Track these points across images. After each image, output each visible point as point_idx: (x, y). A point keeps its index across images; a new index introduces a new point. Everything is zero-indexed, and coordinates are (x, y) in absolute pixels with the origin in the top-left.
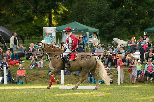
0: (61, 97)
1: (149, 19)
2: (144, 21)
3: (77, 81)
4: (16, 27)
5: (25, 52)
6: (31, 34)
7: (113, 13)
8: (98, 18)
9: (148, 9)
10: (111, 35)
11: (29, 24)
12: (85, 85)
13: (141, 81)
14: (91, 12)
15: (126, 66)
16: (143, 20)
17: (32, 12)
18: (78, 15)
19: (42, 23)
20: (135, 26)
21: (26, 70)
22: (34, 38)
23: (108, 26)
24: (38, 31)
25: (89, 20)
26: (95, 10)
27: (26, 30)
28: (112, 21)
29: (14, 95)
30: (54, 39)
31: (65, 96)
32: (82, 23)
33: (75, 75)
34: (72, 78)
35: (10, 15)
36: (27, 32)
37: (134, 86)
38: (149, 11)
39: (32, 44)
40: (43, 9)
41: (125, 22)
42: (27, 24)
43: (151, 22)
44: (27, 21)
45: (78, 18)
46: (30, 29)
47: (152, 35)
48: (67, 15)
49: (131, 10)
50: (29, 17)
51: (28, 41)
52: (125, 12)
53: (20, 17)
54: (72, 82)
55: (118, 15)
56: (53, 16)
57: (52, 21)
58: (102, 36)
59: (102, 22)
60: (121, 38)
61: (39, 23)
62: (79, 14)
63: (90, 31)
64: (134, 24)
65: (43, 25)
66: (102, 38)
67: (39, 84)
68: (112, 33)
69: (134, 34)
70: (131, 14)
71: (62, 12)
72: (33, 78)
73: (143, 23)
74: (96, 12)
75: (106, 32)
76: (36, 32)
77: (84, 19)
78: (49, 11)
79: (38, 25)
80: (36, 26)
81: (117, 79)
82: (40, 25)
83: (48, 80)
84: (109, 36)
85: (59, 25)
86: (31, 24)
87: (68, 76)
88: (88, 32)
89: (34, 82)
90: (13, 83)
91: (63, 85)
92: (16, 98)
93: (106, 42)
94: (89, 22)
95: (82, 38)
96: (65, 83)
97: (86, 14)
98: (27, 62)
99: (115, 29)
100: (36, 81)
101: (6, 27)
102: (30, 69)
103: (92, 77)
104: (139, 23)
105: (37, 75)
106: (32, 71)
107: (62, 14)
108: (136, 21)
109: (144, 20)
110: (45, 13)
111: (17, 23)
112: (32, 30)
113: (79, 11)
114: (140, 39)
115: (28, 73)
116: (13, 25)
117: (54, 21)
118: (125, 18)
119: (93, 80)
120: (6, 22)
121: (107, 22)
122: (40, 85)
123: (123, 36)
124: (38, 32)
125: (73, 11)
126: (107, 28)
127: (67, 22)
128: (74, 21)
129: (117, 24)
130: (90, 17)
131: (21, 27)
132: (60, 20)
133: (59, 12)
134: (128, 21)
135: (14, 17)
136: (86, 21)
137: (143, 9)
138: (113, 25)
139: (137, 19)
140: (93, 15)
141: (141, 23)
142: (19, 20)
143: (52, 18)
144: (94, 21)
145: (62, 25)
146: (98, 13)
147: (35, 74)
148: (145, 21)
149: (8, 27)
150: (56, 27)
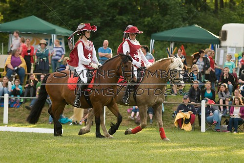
1: (160, 17)
2: (151, 21)
7: (99, 5)
8: (73, 12)
12: (44, 127)
14: (63, 1)
16: (149, 19)
18: (39, 4)
25: (58, 14)
28: (96, 18)
32: (46, 19)
33: (27, 108)
34: (22, 114)
38: (161, 2)
41: (119, 21)
43: (162, 23)
48: (21, 4)
52: (119, 4)
54: (22, 121)
55: (108, 9)
63: (59, 33)
68: (96, 39)
70: (129, 7)
73: (150, 23)
77: (49, 12)
85: (5, 20)
87: (16, 110)
88: (54, 35)
91: (6, 125)
94: (58, 19)
95: (44, 45)
96: (10, 123)
97: (52, 3)
99: (102, 32)
104: (143, 25)
107: (11, 2)
108: (137, 19)
109: (152, 18)
118: (120, 14)
121: (89, 18)
127: (20, 16)
128: (31, 15)
129: (106, 24)
130: (60, 10)
132: (8, 12)
134: (124, 18)
136: (51, 15)
139: (140, 16)
140: (64, 5)
141: (146, 23)
144: (66, 17)
145: (11, 21)
146: (73, 3)
148: (153, 21)
150: (1, 23)
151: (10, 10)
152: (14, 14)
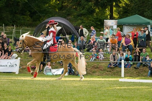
0: (121, 89)
3: (137, 75)
4: (78, 19)
11: (90, 16)
12: (145, 79)
17: (93, 5)
19: (103, 16)
24: (99, 23)
25: (151, 13)
27: (88, 22)
29: (75, 87)
30: (115, 32)
31: (125, 89)
32: (144, 16)
33: (135, 68)
34: (132, 71)
35: (72, 7)
36: (89, 24)
40: (105, 1)
42: (89, 16)
44: (88, 13)
46: (91, 22)
48: (129, 8)
50: (91, 9)
53: (82, 9)
54: (132, 75)
56: (114, 9)
57: (114, 14)
61: (100, 16)
62: (141, 7)
65: (104, 18)
67: (99, 77)
71: (124, 5)
72: (93, 70)
76: (97, 24)
77: (146, 12)
78: (110, 4)
80: (97, 19)
83: (108, 73)
85: (120, 18)
86: (92, 16)
87: (129, 69)
88: (149, 25)
89: (95, 74)
90: (74, 75)
91: (123, 78)
92: (76, 89)
94: (151, 16)
95: (143, 31)
96: (125, 76)
97: (147, 7)
100: (97, 74)
101: (68, 20)
102: (91, 61)
105: (97, 68)
106: (92, 63)
107: (123, 7)
110: (106, 5)
111: (79, 16)
112: (93, 23)
113: (141, 4)
115: (88, 65)
116: (74, 17)
117: (115, 14)
120: (68, 14)
124: (99, 25)
125: (134, 4)
127: (129, 15)
128: (136, 14)
131: (83, 19)
132: (121, 13)
133: (120, 5)
135: (76, 9)
136: (147, 14)
142: (81, 12)
143: (114, 10)
145: (123, 18)
147: (96, 67)
149: (69, 19)
150: (118, 20)
151: (123, 11)
152: (125, 14)
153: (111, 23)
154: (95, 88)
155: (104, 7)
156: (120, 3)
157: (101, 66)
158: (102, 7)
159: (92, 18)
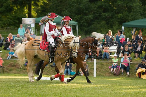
1: (127, 13)
2: (122, 16)
3: (53, 73)
5: (3, 42)
6: (10, 25)
7: (92, 7)
8: (77, 11)
9: (127, 4)
10: (90, 28)
11: (8, 14)
13: (116, 74)
14: (71, 5)
15: (103, 59)
16: (121, 15)
17: (12, 3)
18: (57, 7)
19: (21, 14)
20: (114, 20)
21: (3, 60)
22: (13, 29)
23: (87, 19)
25: (68, 12)
26: (75, 3)
27: (6, 20)
28: (90, 15)
30: (33, 30)
32: (61, 15)
33: (51, 66)
34: (49, 69)
36: (7, 22)
37: (110, 79)
38: (128, 5)
39: (10, 34)
41: (104, 16)
42: (7, 14)
43: (128, 17)
44: (7, 11)
45: (57, 10)
46: (9, 20)
47: (129, 29)
48: (47, 7)
49: (110, 4)
50: (9, 7)
51: (7, 31)
52: (104, 6)
54: (48, 73)
55: (97, 9)
56: (33, 7)
57: (32, 13)
58: (81, 29)
59: (81, 15)
60: (99, 31)
61: (18, 14)
62: (59, 7)
64: (112, 18)
65: (22, 16)
66: (80, 31)
68: (91, 26)
69: (112, 28)
70: (109, 8)
71: (42, 4)
72: (10, 68)
73: (121, 17)
74: (75, 5)
75: (84, 25)
77: (63, 11)
79: (17, 15)
80: (15, 17)
81: (93, 72)
82: (20, 16)
83: (25, 71)
84: (87, 29)
85: (38, 16)
86: (10, 14)
89: (11, 72)
93: (84, 35)
97: (65, 6)
98: (5, 53)
99: (93, 22)
100: (13, 72)
102: (8, 59)
103: (68, 69)
104: (118, 18)
105: (14, 66)
107: (41, 6)
108: (114, 15)
109: (122, 14)
110: (25, 4)
112: (11, 21)
113: (59, 3)
114: (117, 33)
115: (5, 63)
117: (33, 12)
118: (104, 12)
119: (69, 72)
121: (86, 15)
122: (17, 75)
123: (101, 30)
124: (17, 23)
125: (52, 3)
126: (86, 21)
129: (96, 18)
130: (69, 10)
131: (1, 17)
132: (40, 12)
133: (39, 3)
134: (107, 14)
136: (65, 13)
137: (122, 4)
138: (92, 18)
139: (116, 13)
140: (72, 7)
141: (119, 17)
143: (32, 9)
144: (73, 14)
146: (77, 6)
147: (12, 65)
148: (123, 16)
150: (36, 18)
151: (41, 10)
152: (43, 13)
153: (29, 21)
154: (10, 86)
155: (22, 5)
156: (39, 1)
157: (18, 64)
158: (20, 6)
159: (11, 16)
